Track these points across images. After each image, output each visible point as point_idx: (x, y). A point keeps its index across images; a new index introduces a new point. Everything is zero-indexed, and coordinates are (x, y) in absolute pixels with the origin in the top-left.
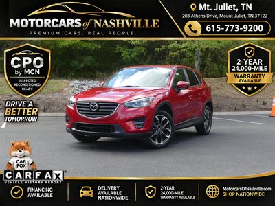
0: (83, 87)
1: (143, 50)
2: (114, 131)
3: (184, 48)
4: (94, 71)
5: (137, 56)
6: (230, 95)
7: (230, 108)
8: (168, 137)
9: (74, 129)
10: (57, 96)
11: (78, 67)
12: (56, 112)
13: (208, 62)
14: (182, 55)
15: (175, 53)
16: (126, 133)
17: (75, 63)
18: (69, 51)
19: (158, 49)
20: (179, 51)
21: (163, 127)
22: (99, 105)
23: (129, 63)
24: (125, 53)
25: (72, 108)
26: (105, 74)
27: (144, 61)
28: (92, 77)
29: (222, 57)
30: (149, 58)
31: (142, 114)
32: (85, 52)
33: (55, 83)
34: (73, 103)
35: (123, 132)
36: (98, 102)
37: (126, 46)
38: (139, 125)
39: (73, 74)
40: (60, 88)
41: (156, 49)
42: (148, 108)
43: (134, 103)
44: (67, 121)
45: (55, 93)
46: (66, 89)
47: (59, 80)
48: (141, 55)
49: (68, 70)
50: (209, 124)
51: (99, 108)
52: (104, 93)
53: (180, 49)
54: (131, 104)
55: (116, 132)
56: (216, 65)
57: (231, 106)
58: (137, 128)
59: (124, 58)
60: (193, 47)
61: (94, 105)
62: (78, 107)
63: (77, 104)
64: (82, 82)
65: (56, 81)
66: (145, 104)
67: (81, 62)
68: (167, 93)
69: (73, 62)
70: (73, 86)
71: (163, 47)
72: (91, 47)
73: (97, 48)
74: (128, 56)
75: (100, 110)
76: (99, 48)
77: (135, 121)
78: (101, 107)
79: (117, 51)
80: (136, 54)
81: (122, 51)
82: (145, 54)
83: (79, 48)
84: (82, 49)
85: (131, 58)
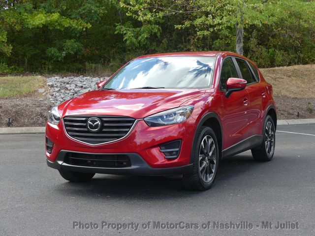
0: (68, 86)
1: (156, 29)
2: (130, 165)
3: (219, 24)
4: (82, 62)
5: (147, 38)
6: (287, 94)
7: (289, 114)
8: (214, 171)
9: (60, 163)
10: (28, 101)
11: (57, 57)
12: (27, 126)
13: (252, 46)
14: (215, 36)
15: (206, 33)
16: (150, 168)
17: (52, 51)
18: (44, 32)
19: (179, 27)
20: (212, 30)
22: (103, 122)
23: (136, 48)
24: (129, 34)
25: (56, 127)
26: (99, 65)
27: (158, 45)
28: (81, 71)
29: (273, 37)
30: (165, 41)
31: (175, 134)
32: (68, 33)
33: (25, 82)
34: (58, 119)
35: (146, 166)
36: (101, 117)
37: (129, 23)
38: (171, 153)
39: (50, 67)
40: (33, 89)
41: (176, 26)
42: (184, 124)
43: (161, 117)
44: (48, 148)
45: (25, 96)
46: (41, 90)
47: (30, 77)
48: (153, 37)
49: (43, 61)
50: (272, 144)
51: (103, 127)
52: (104, 101)
53: (214, 26)
54: (156, 118)
55: (133, 167)
56: (264, 49)
57: (291, 111)
58: (169, 160)
59: (128, 42)
60: (233, 23)
61: (93, 121)
62: (66, 126)
63: (65, 121)
64: (66, 79)
65: (25, 78)
66: (180, 119)
67: (61, 49)
68: (210, 99)
69: (50, 49)
70: (52, 86)
71: (187, 23)
72: (77, 27)
73: (86, 28)
74: (134, 40)
75: (104, 130)
76: (88, 28)
77: (164, 148)
78: (105, 125)
79: (116, 32)
80: (146, 36)
81: (125, 32)
82: (159, 34)
83: (58, 28)
84: (62, 29)
85: (139, 42)
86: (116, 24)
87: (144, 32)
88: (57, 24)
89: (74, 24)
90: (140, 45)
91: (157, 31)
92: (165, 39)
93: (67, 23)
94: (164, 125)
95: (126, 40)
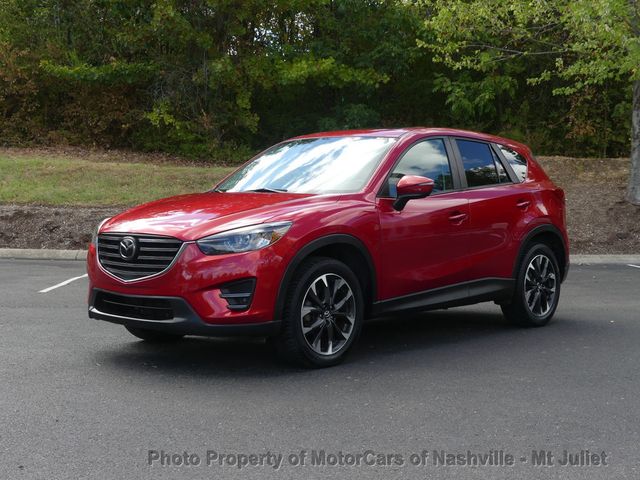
1: (507, 83)
2: (172, 318)
5: (490, 100)
8: (347, 336)
9: (90, 308)
16: (201, 323)
17: (327, 123)
19: (534, 81)
21: (338, 306)
22: (139, 244)
24: (456, 93)
30: (525, 105)
35: (196, 319)
36: (137, 237)
37: (465, 73)
38: (238, 301)
41: (529, 81)
51: (139, 252)
55: (176, 320)
58: (234, 310)
59: (453, 107)
61: (127, 243)
62: (100, 248)
63: (99, 240)
66: (263, 243)
69: (322, 120)
71: (546, 75)
72: (364, 81)
73: (381, 83)
74: (466, 102)
75: (140, 257)
76: (385, 81)
77: (226, 291)
78: (142, 249)
79: (435, 90)
80: (487, 97)
81: (450, 89)
82: (512, 93)
83: (333, 84)
84: (341, 87)
85: (476, 108)
86: (436, 75)
87: (484, 90)
88: (331, 77)
89: (360, 76)
90: (477, 113)
91: (508, 86)
92: (526, 103)
93: (347, 75)
94: (232, 252)
95: (451, 104)
